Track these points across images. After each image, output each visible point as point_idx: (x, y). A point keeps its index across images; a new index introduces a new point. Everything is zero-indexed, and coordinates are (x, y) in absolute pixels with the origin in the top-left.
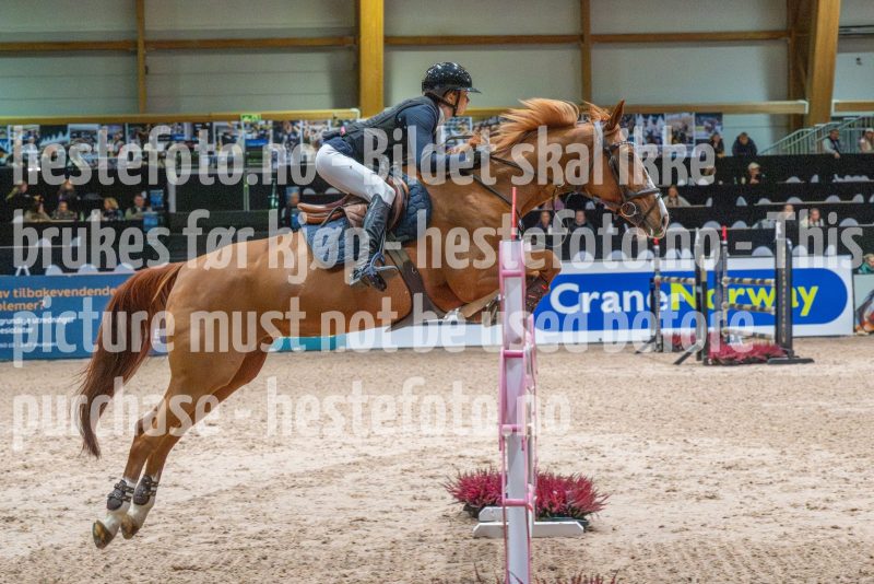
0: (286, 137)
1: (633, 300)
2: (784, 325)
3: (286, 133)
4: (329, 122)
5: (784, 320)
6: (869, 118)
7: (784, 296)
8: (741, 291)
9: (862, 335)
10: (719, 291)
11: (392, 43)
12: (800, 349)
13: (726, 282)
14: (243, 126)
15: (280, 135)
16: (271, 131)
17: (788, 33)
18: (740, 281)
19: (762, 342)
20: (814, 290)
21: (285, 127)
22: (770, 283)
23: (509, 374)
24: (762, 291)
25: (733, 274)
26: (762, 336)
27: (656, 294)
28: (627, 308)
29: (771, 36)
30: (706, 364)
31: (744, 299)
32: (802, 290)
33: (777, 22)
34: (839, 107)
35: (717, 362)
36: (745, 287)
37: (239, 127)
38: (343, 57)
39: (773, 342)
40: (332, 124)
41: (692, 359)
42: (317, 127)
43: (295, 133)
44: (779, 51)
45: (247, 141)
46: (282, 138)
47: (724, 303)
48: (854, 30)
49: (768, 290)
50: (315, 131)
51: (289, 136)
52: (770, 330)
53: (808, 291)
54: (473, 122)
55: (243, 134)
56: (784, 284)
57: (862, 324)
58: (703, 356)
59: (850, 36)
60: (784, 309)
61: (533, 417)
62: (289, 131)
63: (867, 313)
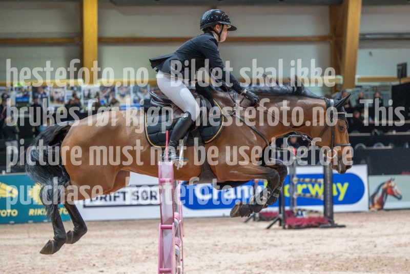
0: (40, 96)
1: (242, 192)
2: (328, 206)
3: (39, 93)
4: (65, 88)
5: (329, 203)
6: (376, 87)
7: (328, 189)
8: (304, 186)
9: (373, 211)
10: (292, 186)
11: (103, 41)
12: (338, 220)
13: (295, 181)
14: (14, 88)
15: (36, 95)
16: (31, 93)
17: (331, 38)
18: (303, 180)
19: (316, 215)
20: (346, 185)
21: (39, 90)
22: (320, 182)
23: (165, 238)
24: (317, 186)
25: (299, 176)
26: (316, 212)
27: (255, 187)
28: (239, 196)
29: (321, 39)
30: (284, 228)
31: (306, 191)
32: (339, 185)
33: (324, 31)
34: (360, 80)
35: (290, 227)
36: (307, 183)
37: (12, 90)
38: (73, 49)
39: (322, 216)
40: (67, 89)
41: (276, 226)
42: (58, 90)
43: (45, 94)
44: (326, 48)
45: (17, 98)
46: (37, 97)
47: (295, 193)
48: (368, 36)
49: (320, 185)
50: (56, 93)
51: (42, 95)
52: (320, 208)
53: (343, 185)
54: (151, 87)
55: (14, 95)
56: (329, 182)
57: (373, 204)
58: (283, 224)
59: (366, 40)
60: (328, 197)
61: (181, 262)
62: (42, 92)
63: (376, 198)
